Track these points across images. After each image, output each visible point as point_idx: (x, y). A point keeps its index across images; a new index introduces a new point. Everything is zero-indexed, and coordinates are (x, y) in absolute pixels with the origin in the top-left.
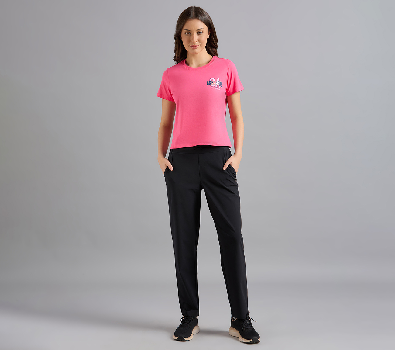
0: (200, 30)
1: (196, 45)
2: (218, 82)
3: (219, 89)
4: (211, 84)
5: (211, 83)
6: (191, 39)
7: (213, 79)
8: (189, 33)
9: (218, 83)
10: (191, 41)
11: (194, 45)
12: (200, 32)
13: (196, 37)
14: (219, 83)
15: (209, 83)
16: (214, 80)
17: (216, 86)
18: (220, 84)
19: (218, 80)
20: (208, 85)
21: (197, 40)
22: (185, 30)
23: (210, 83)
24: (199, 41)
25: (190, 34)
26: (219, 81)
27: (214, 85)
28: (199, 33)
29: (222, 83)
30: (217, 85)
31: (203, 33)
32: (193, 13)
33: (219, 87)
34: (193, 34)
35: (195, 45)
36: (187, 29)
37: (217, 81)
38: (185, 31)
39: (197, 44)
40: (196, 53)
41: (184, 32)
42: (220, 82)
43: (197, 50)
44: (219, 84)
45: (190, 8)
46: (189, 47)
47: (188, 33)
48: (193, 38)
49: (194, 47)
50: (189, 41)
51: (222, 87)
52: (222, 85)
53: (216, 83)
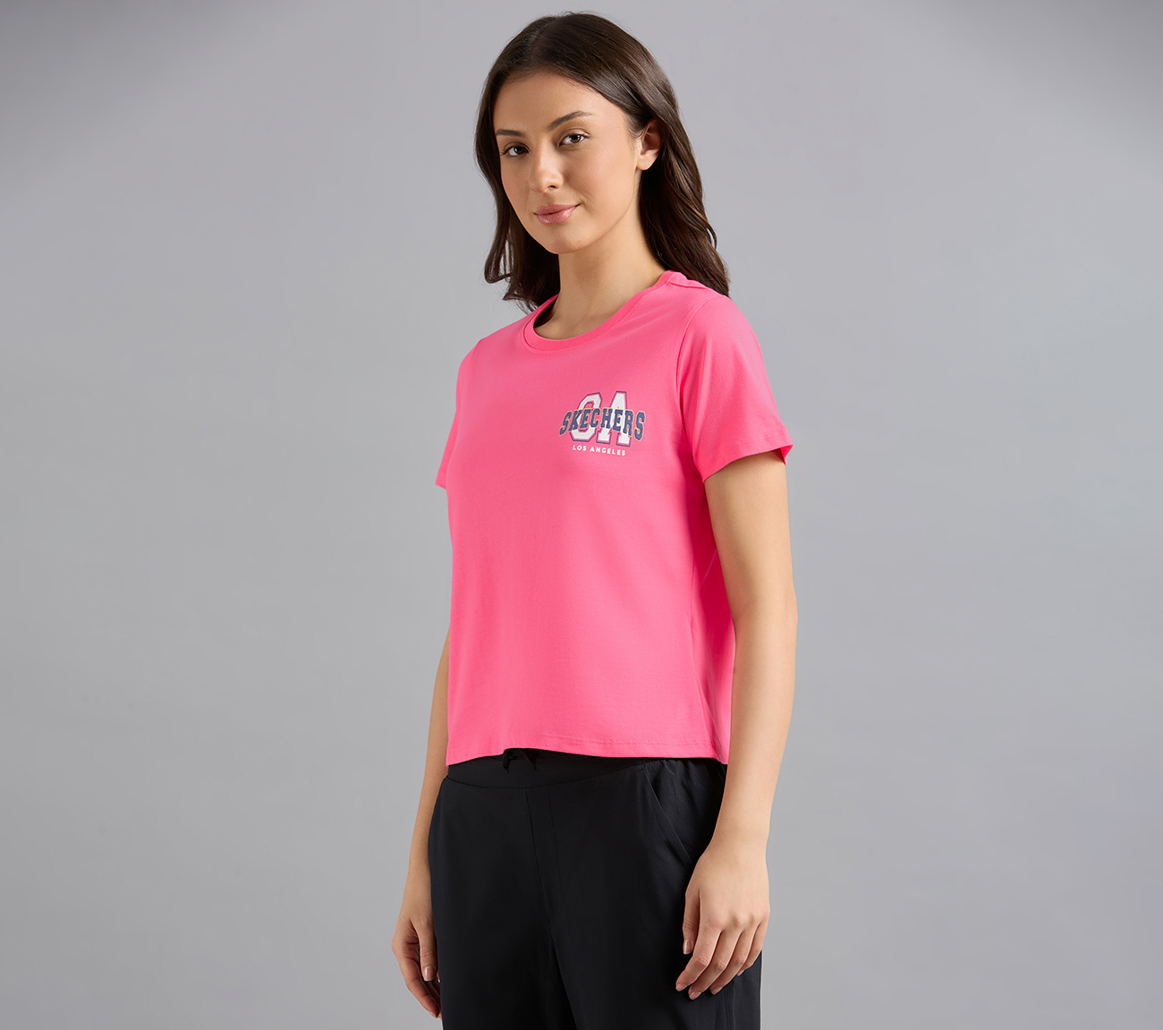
0: (566, 124)
1: (558, 203)
2: (618, 412)
3: (620, 452)
4: (576, 427)
7: (595, 399)
8: (521, 145)
9: (617, 420)
12: (574, 138)
14: (623, 418)
15: (568, 422)
16: (598, 406)
18: (629, 422)
19: (619, 402)
20: (561, 433)
22: (502, 131)
23: (573, 422)
25: (525, 150)
26: (623, 408)
27: (591, 430)
28: (570, 139)
29: (641, 415)
30: (605, 431)
31: (589, 141)
33: (624, 439)
35: (550, 202)
37: (614, 407)
38: (502, 138)
42: (629, 413)
43: (568, 234)
44: (622, 424)
46: (531, 217)
47: (518, 148)
51: (638, 437)
52: (639, 426)
53: (606, 422)
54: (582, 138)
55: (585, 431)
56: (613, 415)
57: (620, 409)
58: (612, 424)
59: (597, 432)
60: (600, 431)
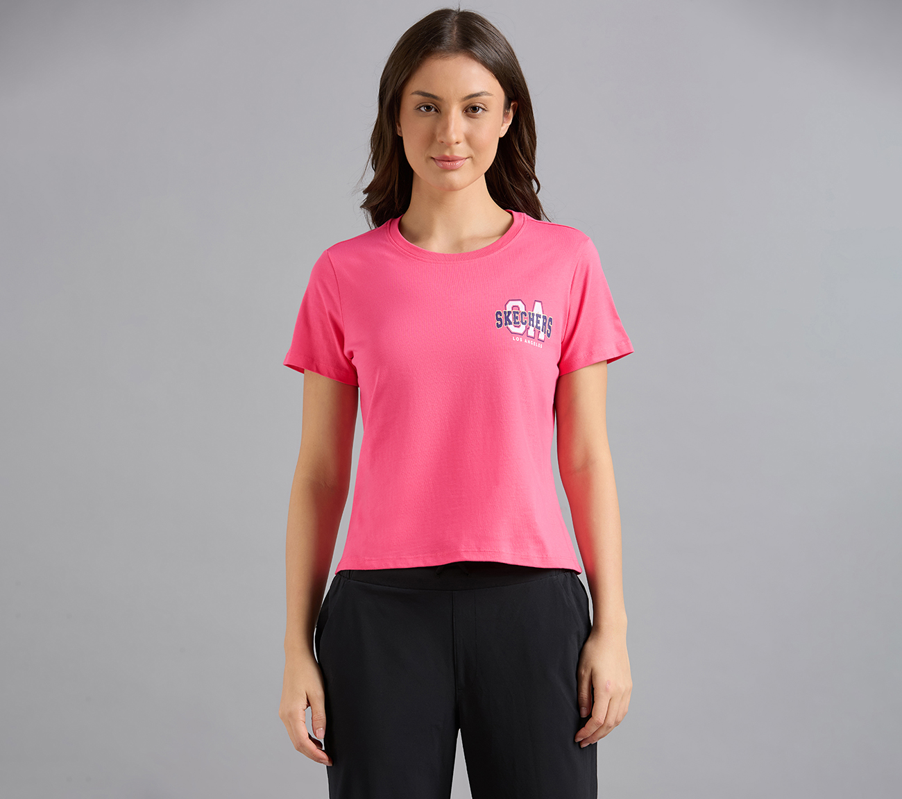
0: (474, 98)
1: (457, 154)
2: (538, 316)
3: (540, 346)
4: (510, 323)
5: (511, 317)
6: (438, 131)
7: (519, 304)
8: (433, 106)
9: (538, 322)
10: (439, 139)
11: (447, 154)
12: (475, 109)
13: (458, 124)
14: (541, 320)
15: (503, 317)
16: (522, 309)
17: (531, 332)
18: (544, 324)
19: (538, 309)
20: (499, 326)
21: (462, 138)
22: (419, 93)
23: (507, 318)
24: (469, 139)
25: (436, 110)
26: (541, 313)
27: (523, 328)
28: (471, 109)
29: (550, 319)
30: (532, 329)
31: (486, 113)
32: (452, 34)
33: (542, 336)
34: (447, 113)
35: (452, 152)
36: (427, 91)
37: (535, 312)
38: (418, 98)
39: (461, 150)
40: (452, 189)
41: (410, 101)
42: (544, 317)
43: (455, 177)
44: (541, 325)
45: (442, 15)
46: (427, 162)
47: (429, 108)
48: (446, 128)
49: (446, 162)
50: (431, 138)
51: (549, 335)
52: (550, 328)
53: (531, 322)
54: (481, 110)
55: (519, 327)
56: (535, 317)
57: (539, 313)
58: (535, 324)
59: (527, 329)
60: (528, 328)
